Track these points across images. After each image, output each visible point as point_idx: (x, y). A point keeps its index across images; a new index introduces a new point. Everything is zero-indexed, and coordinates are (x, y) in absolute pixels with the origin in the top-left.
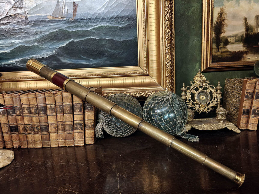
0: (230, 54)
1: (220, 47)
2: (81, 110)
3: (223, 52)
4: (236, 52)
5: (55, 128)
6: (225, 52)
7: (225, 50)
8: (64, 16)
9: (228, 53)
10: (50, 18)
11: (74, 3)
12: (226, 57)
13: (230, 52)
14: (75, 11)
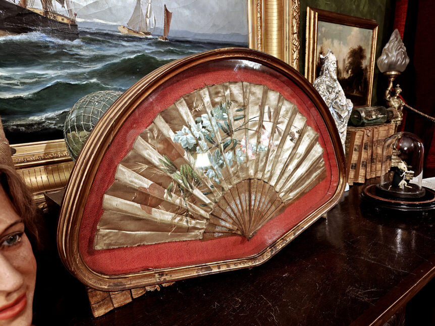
8: (148, 30)
11: (166, 9)
14: (167, 23)
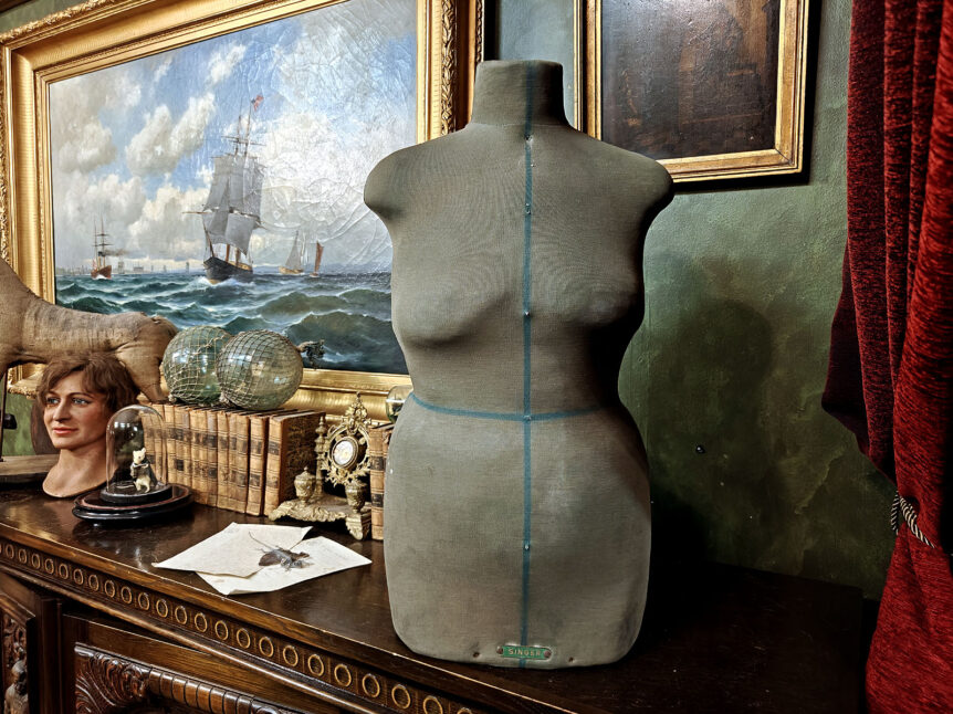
2: (259, 451)
5: (224, 475)
8: (302, 267)
10: (282, 272)
11: (318, 244)
14: (318, 258)
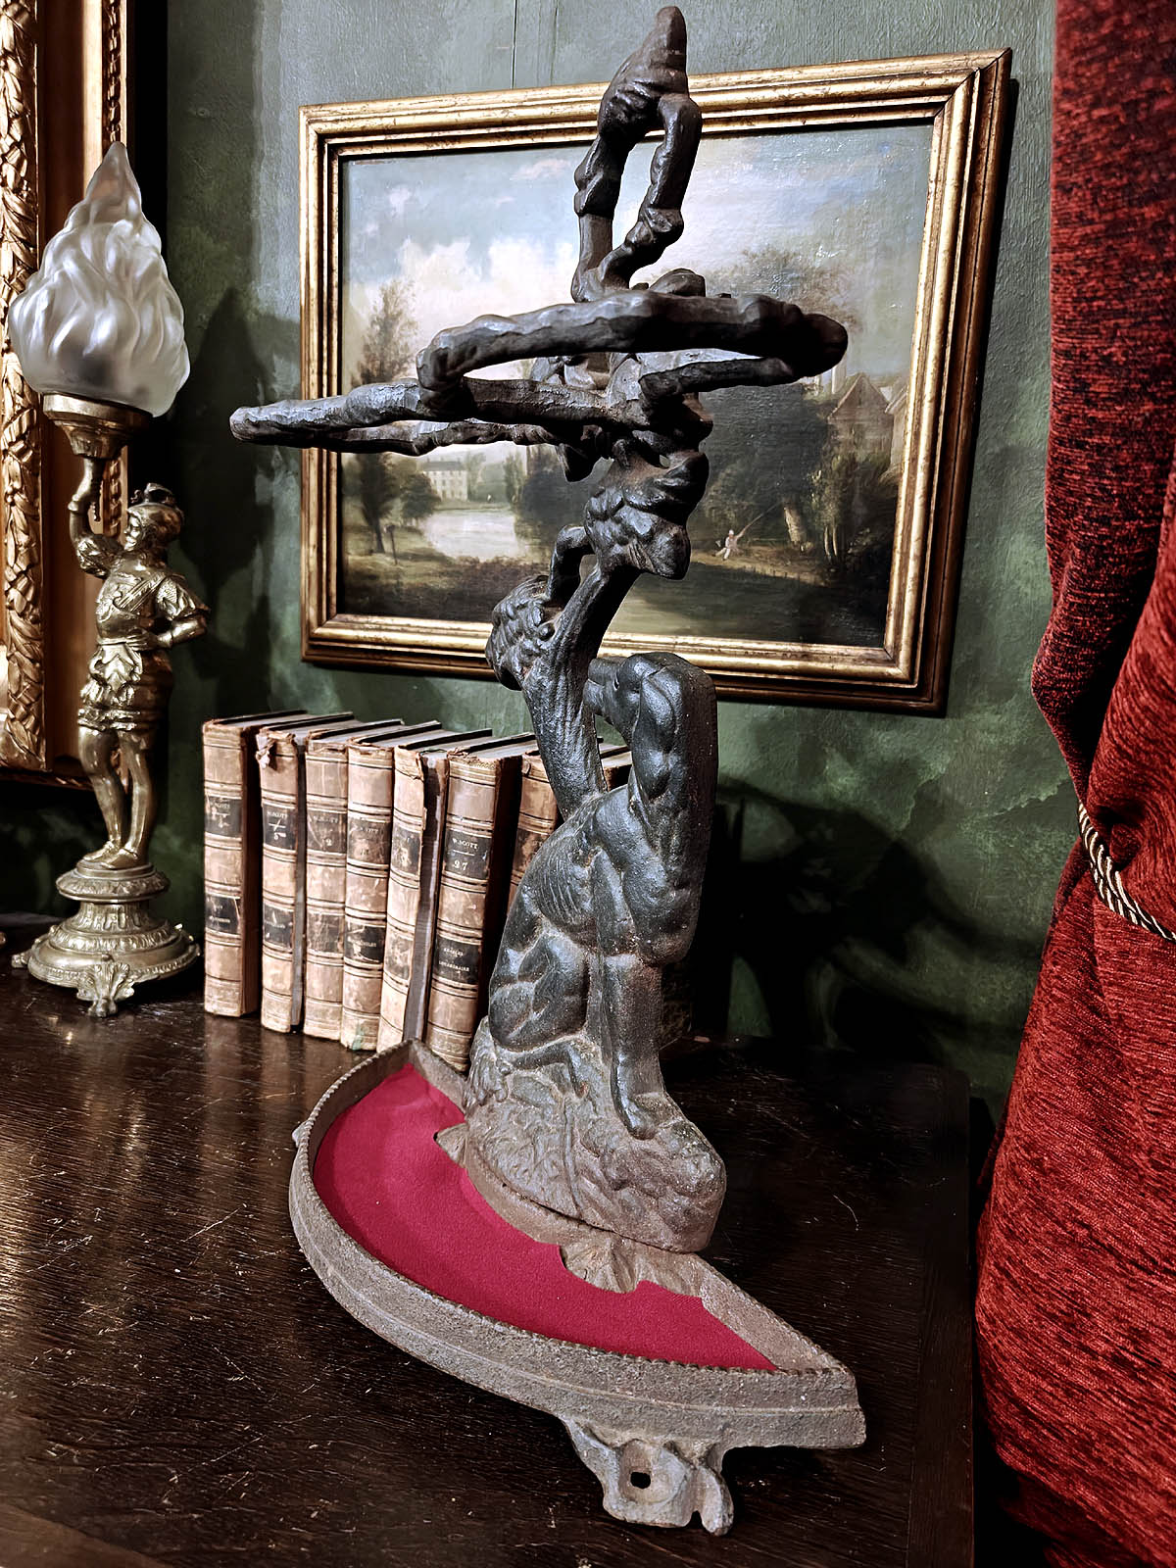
0: (442, 574)
1: (384, 523)
3: (405, 556)
4: (476, 562)
6: (416, 557)
7: (413, 546)
9: (433, 566)
12: (426, 589)
13: (441, 559)
